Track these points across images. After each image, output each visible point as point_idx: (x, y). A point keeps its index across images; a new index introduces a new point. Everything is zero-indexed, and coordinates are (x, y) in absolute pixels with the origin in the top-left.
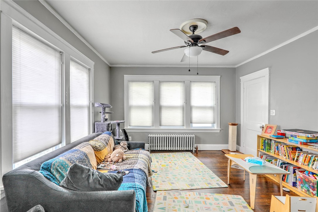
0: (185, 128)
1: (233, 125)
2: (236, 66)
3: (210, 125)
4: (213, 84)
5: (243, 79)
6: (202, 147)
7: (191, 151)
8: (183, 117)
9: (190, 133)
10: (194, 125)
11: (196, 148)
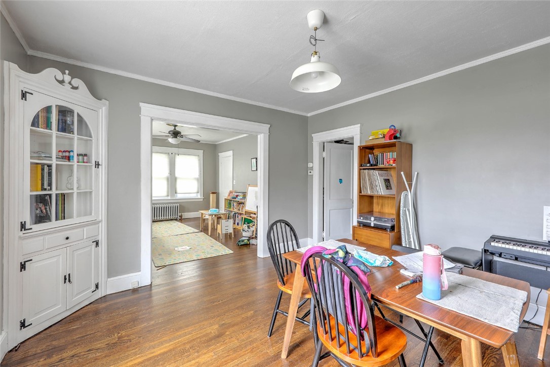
0: (169, 198)
1: (213, 193)
2: (217, 143)
3: (195, 195)
4: (197, 157)
5: (221, 155)
6: (186, 215)
7: (176, 220)
8: (168, 188)
9: (174, 203)
10: (179, 196)
11: (181, 216)
